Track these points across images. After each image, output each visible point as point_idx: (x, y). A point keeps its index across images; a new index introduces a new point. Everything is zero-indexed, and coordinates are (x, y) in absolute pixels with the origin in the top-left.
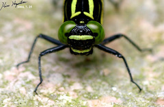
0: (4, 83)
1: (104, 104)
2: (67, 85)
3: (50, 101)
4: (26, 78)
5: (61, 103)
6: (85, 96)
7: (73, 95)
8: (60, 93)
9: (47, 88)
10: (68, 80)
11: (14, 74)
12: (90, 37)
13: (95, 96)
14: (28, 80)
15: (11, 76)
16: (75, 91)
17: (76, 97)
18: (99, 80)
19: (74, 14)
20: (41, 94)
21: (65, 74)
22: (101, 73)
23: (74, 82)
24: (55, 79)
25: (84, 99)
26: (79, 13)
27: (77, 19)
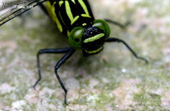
0: (31, 107)
1: (127, 89)
2: (85, 85)
3: (82, 107)
4: (47, 95)
5: (92, 104)
6: (106, 88)
7: (97, 92)
8: (85, 95)
9: (72, 96)
10: (83, 80)
11: (34, 95)
12: (101, 35)
13: (113, 85)
14: (50, 96)
15: (32, 98)
16: (95, 87)
17: (99, 92)
18: (106, 69)
19: (73, 20)
20: (69, 103)
21: (77, 75)
22: (101, 61)
23: (88, 80)
24: (71, 84)
25: (108, 91)
26: (78, 17)
27: (78, 23)
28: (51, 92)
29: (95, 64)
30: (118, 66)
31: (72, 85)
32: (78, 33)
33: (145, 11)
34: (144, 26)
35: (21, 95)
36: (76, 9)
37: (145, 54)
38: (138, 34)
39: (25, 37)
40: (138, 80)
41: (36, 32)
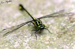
1: (48, 37)
2: (40, 37)
5: (41, 40)
9: (38, 38)
11: (31, 38)
13: (45, 37)
17: (43, 38)
19: (38, 24)
27: (39, 25)
28: (34, 37)
29: (42, 33)
30: (46, 34)
31: (38, 36)
32: (39, 26)
33: (51, 25)
34: (51, 28)
35: (29, 38)
36: (39, 22)
37: (51, 32)
38: (50, 29)
39: (30, 29)
40: (50, 36)
41: (32, 28)
